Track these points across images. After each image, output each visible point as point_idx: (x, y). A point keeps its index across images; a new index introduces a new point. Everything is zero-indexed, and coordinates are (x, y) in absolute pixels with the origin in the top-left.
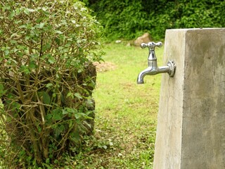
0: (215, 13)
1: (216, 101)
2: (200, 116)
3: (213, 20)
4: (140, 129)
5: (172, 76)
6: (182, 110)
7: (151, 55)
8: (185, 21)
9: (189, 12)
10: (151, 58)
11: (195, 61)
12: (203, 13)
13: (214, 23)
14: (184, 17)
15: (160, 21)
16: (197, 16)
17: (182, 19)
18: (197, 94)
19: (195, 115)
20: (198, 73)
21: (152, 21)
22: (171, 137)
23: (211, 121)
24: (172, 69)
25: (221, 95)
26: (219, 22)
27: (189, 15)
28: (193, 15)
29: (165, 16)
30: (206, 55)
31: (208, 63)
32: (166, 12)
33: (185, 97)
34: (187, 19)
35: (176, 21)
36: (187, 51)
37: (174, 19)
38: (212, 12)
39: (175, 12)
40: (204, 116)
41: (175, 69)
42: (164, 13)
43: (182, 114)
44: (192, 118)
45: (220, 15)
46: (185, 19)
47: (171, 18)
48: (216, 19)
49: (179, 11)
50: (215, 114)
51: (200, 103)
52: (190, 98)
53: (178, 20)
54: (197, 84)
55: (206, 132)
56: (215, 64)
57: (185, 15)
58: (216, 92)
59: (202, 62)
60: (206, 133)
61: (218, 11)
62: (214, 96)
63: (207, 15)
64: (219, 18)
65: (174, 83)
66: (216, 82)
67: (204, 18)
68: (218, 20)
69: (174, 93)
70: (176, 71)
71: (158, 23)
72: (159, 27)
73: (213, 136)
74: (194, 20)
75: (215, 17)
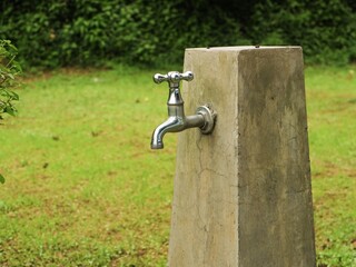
0: (144, 12)
1: (284, 171)
2: (263, 200)
3: (139, 27)
4: (53, 261)
5: (209, 133)
6: (236, 191)
7: (173, 95)
8: (82, 29)
9: (90, 9)
10: (173, 100)
11: (253, 103)
12: (118, 12)
13: (144, 33)
14: (80, 19)
15: (29, 29)
16: (108, 17)
17: (77, 23)
18: (258, 162)
19: (256, 199)
20: (258, 124)
21: (9, 27)
22: (210, 244)
23: (279, 208)
24: (209, 120)
25: (292, 162)
26: (152, 32)
27: (89, 16)
28: (100, 16)
29: (36, 16)
30: (269, 93)
31: (271, 106)
32: (40, 7)
33: (240, 168)
34: (86, 23)
35: (62, 27)
36: (242, 87)
37: (58, 24)
38: (137, 11)
39: (61, 9)
40: (269, 199)
41: (215, 119)
42: (34, 11)
43: (236, 199)
44: (252, 204)
45: (153, 17)
46: (82, 24)
47: (52, 21)
48: (145, 25)
49: (69, 7)
50: (284, 196)
51: (262, 177)
52: (248, 169)
53: (68, 26)
54: (258, 144)
55: (273, 227)
56: (280, 109)
57: (81, 15)
58: (284, 157)
59: (263, 105)
60: (272, 229)
61: (149, 8)
62: (281, 163)
63: (129, 16)
64: (152, 22)
65: (212, 145)
66: (284, 140)
67: (123, 21)
68: (150, 28)
69: (214, 163)
70: (219, 123)
71: (21, 32)
72: (24, 41)
73: (283, 235)
74: (101, 27)
75: (144, 20)
